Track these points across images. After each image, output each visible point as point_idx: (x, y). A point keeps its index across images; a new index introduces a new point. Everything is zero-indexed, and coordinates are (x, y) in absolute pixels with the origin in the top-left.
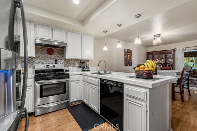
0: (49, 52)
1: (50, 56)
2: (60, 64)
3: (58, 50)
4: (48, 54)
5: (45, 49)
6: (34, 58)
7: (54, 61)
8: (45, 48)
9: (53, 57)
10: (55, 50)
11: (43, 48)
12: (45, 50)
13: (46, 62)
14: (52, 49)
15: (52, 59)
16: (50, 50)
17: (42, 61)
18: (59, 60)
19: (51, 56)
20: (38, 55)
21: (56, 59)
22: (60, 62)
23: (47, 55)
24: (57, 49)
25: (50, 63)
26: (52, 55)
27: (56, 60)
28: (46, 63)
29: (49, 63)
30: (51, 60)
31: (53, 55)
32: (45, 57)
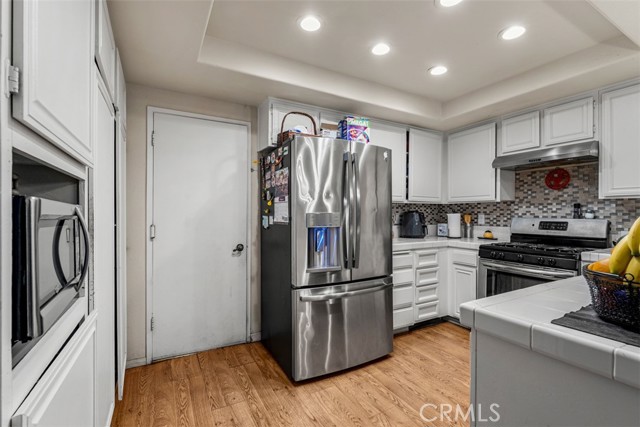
0: (552, 183)
1: (556, 193)
2: (595, 217)
3: (586, 171)
4: (551, 187)
5: (542, 174)
6: (513, 202)
7: (569, 210)
8: (541, 172)
9: (566, 196)
10: (574, 171)
11: (535, 172)
12: (541, 177)
13: (544, 212)
14: (563, 169)
15: (563, 201)
16: (556, 175)
17: (533, 209)
18: (592, 203)
19: (560, 193)
20: (521, 195)
21: (579, 201)
22: (592, 212)
23: (547, 191)
24: (583, 167)
25: (555, 217)
26: (565, 190)
27: (578, 206)
28: (545, 214)
29: (554, 215)
30: (559, 207)
31: (570, 190)
32: (540, 197)
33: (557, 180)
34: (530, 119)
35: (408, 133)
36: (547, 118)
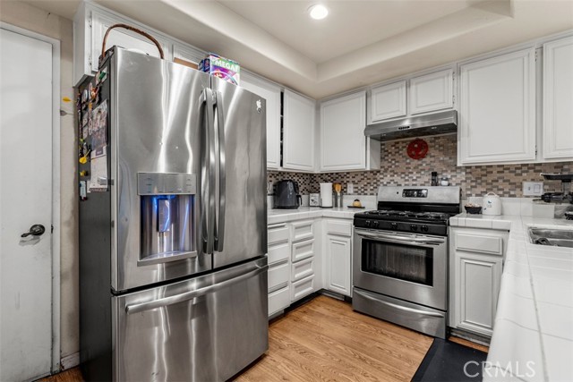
0: (413, 152)
1: (416, 162)
2: (449, 185)
3: (441, 141)
4: (412, 156)
5: (404, 145)
6: (379, 172)
7: (428, 178)
8: (403, 142)
9: (424, 165)
10: (431, 142)
11: (398, 143)
12: (403, 147)
13: (406, 180)
14: (422, 140)
15: (422, 170)
16: (416, 146)
17: (396, 178)
18: (446, 171)
19: (420, 162)
20: (386, 164)
21: (435, 170)
22: (447, 179)
23: (408, 161)
24: (439, 138)
25: (416, 185)
26: (424, 160)
27: (434, 174)
28: (407, 183)
29: (414, 183)
30: (419, 175)
31: (427, 159)
32: (402, 166)
33: (417, 150)
34: (398, 88)
35: (282, 94)
36: (413, 88)
